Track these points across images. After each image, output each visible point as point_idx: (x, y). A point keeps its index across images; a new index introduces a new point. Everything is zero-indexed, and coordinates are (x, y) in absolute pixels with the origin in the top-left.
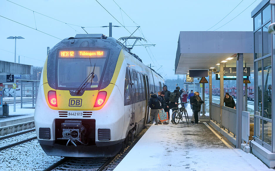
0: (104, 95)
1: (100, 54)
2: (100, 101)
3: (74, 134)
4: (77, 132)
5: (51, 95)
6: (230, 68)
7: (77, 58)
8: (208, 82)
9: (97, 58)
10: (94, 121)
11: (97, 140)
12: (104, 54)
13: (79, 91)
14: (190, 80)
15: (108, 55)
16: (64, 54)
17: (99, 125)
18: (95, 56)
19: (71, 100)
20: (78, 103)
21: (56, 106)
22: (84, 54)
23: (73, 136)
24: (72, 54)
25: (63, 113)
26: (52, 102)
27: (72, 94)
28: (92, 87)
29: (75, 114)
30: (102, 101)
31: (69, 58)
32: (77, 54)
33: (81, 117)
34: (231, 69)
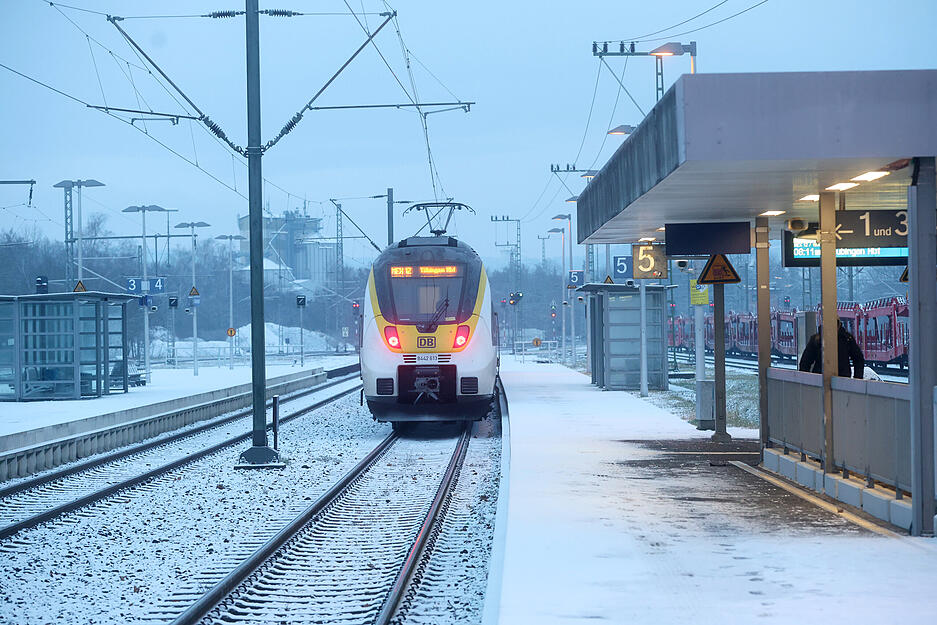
0: (466, 332)
1: (451, 270)
2: (461, 340)
3: (432, 384)
4: (434, 381)
5: (388, 332)
6: (863, 212)
7: (417, 278)
8: (737, 280)
9: (443, 278)
10: (454, 367)
11: (459, 393)
12: (457, 269)
13: (430, 326)
14: (653, 270)
15: (466, 273)
16: (396, 271)
17: (462, 372)
18: (443, 274)
19: (420, 339)
20: (431, 343)
21: (399, 347)
22: (425, 270)
23: (430, 387)
24: (408, 271)
25: (408, 357)
26: (391, 342)
27: (420, 330)
28: (447, 319)
29: (427, 359)
30: (464, 339)
31: (405, 278)
32: (416, 271)
33: (436, 362)
34: (866, 217)
